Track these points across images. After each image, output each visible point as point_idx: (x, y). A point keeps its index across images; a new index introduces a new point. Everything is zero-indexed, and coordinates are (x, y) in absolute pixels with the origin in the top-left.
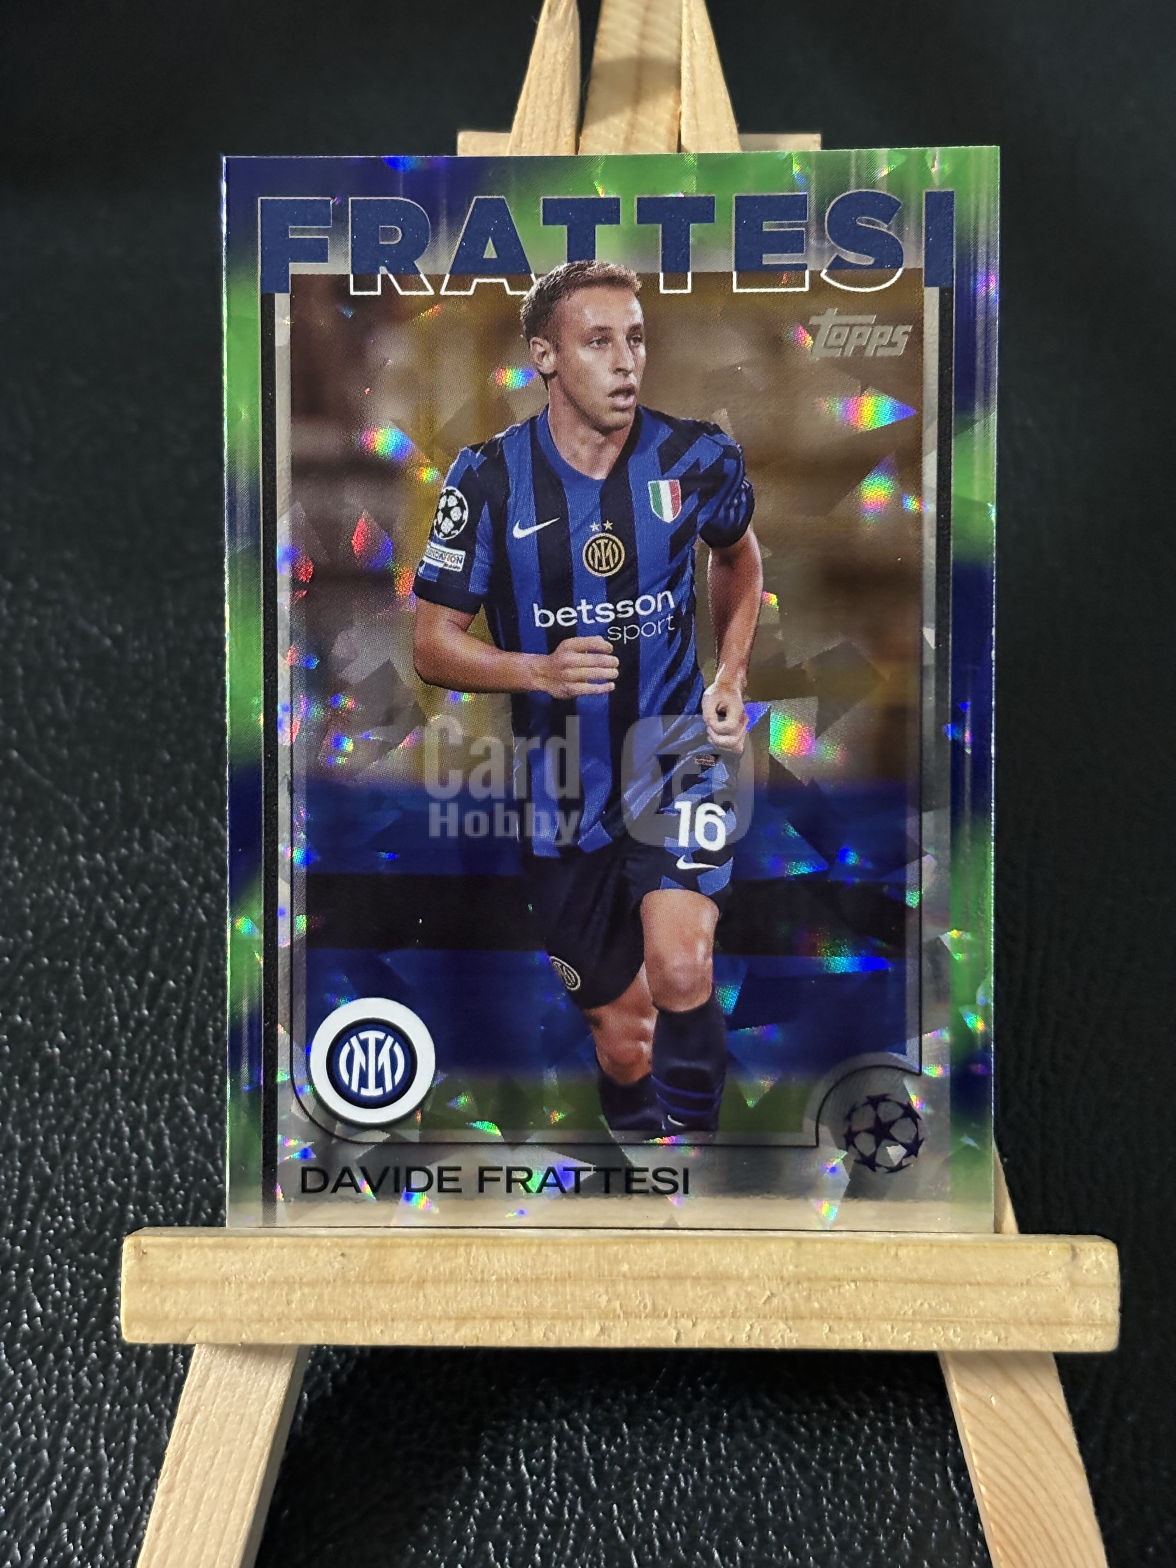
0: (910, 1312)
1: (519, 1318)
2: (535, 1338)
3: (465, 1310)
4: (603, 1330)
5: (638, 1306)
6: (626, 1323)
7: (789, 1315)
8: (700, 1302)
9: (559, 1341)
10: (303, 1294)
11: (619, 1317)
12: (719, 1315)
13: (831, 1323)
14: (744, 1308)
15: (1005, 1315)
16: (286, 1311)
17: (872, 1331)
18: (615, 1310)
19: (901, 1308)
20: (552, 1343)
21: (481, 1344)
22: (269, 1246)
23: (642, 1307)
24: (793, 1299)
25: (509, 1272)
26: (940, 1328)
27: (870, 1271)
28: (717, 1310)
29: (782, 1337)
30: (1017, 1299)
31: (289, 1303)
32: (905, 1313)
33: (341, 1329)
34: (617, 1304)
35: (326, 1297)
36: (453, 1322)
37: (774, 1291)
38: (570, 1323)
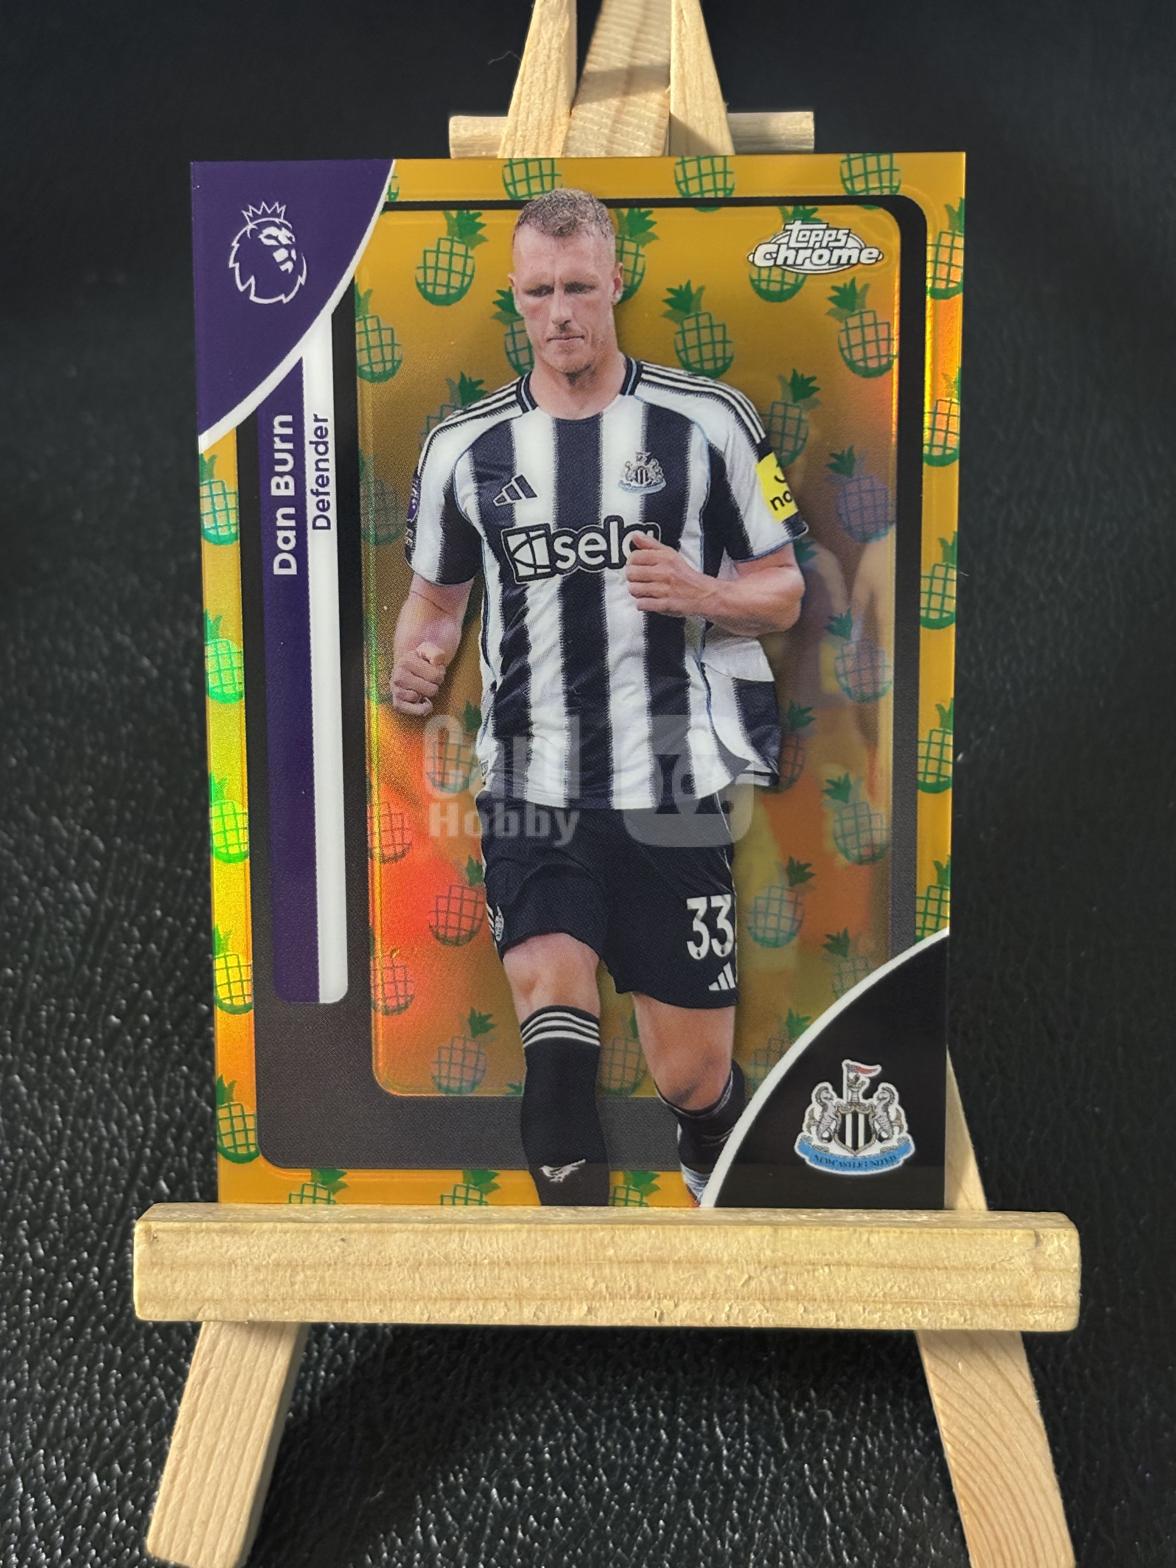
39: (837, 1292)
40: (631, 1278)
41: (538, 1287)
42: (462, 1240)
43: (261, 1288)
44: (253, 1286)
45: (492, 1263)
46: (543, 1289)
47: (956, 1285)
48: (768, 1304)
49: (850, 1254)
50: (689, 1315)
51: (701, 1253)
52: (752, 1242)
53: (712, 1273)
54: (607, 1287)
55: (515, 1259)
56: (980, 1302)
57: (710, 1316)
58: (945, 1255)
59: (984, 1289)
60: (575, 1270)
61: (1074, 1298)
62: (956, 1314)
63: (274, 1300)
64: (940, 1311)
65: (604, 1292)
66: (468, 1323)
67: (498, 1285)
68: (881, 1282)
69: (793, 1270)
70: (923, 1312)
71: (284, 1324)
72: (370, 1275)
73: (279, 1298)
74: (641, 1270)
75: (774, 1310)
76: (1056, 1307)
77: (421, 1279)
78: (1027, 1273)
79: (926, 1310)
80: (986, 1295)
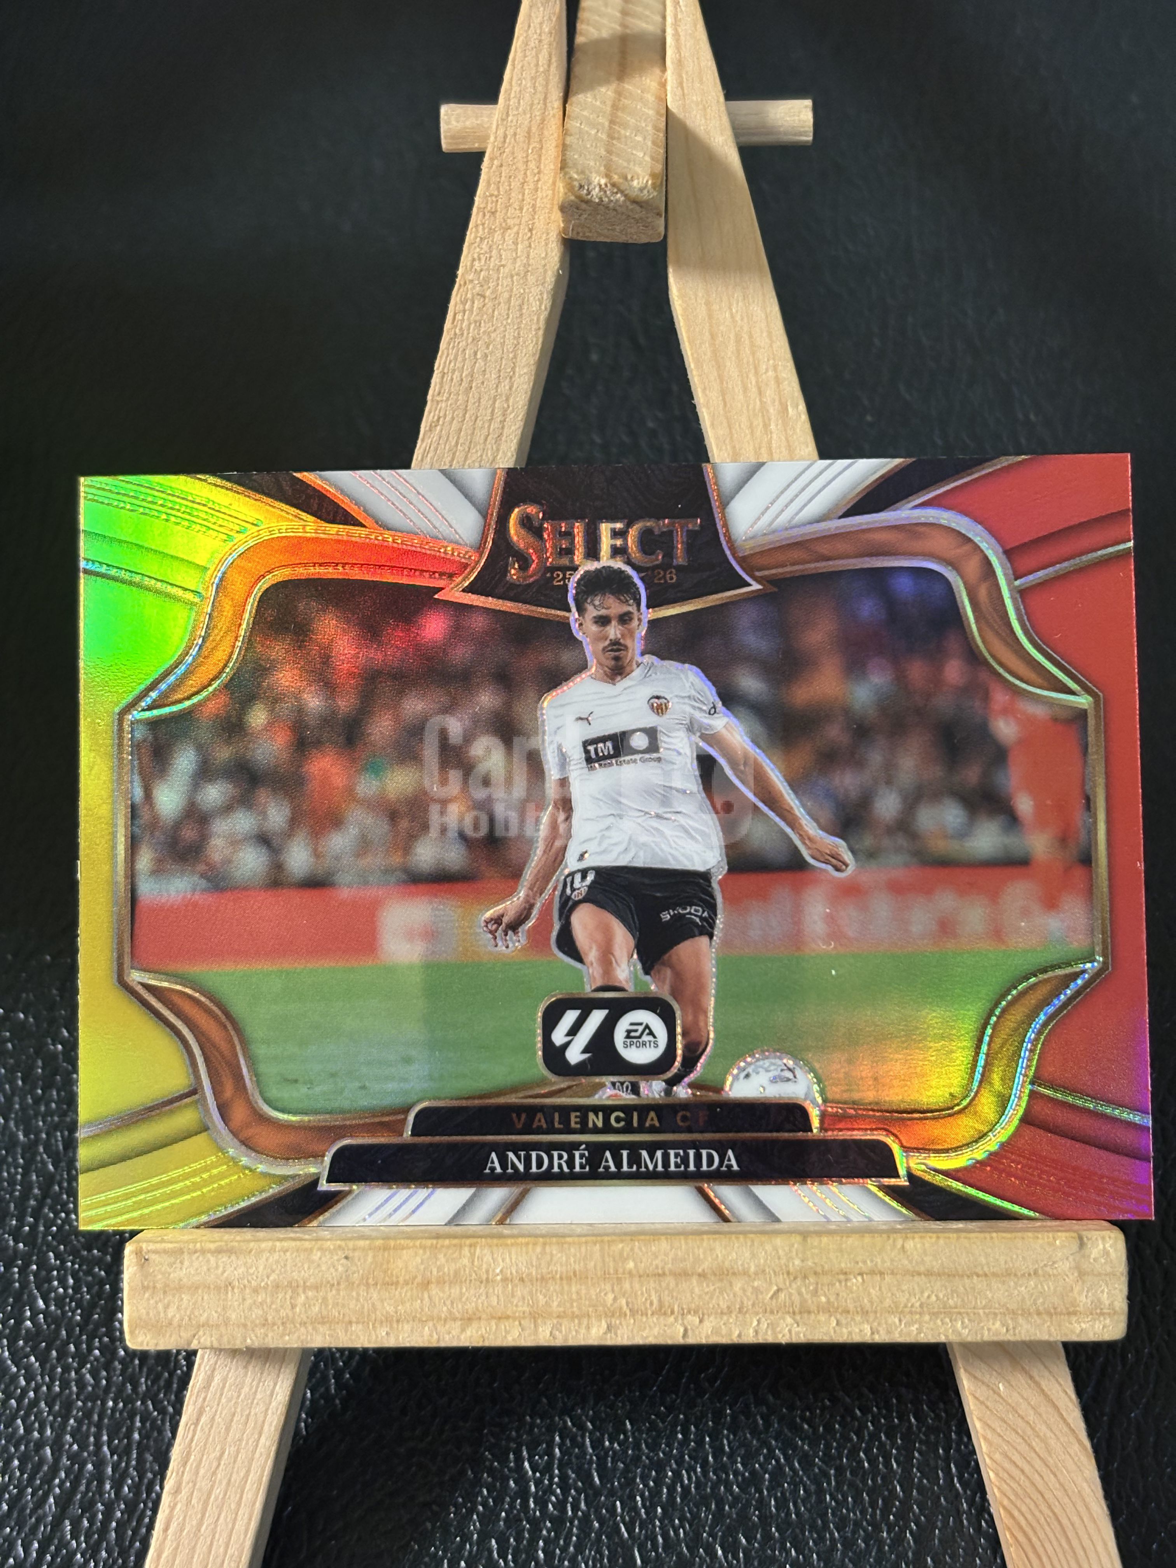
0: (918, 1304)
1: (524, 1318)
2: (541, 1337)
3: (470, 1312)
4: (609, 1328)
5: (644, 1303)
6: (632, 1321)
7: (797, 1310)
8: (707, 1298)
9: (566, 1340)
10: (307, 1298)
11: (626, 1315)
12: (725, 1311)
13: (838, 1316)
14: (750, 1303)
15: (1012, 1306)
16: (290, 1314)
17: (879, 1324)
18: (621, 1308)
19: (908, 1300)
20: (559, 1341)
21: (487, 1344)
22: (272, 1250)
23: (648, 1305)
24: (800, 1294)
25: (514, 1272)
26: (947, 1320)
27: (876, 1265)
28: (724, 1305)
29: (790, 1331)
30: (1024, 1289)
31: (293, 1307)
32: (912, 1306)
33: (346, 1332)
34: (624, 1302)
35: (330, 1301)
36: (459, 1323)
37: (781, 1286)
38: (576, 1321)
39: (871, 1302)
40: (653, 1293)
41: (555, 1304)
42: (473, 1255)
43: (260, 1312)
44: (250, 1309)
45: (505, 1280)
46: (559, 1306)
47: (997, 1293)
48: (798, 1317)
49: (883, 1261)
50: (716, 1331)
51: (727, 1264)
52: (780, 1252)
53: (738, 1286)
54: (627, 1305)
55: (530, 1274)
56: (1023, 1310)
57: (737, 1333)
58: (984, 1261)
59: (1027, 1297)
60: (593, 1285)
61: (1121, 1304)
62: (998, 1324)
63: (274, 1324)
64: (980, 1321)
65: (625, 1308)
66: (480, 1344)
67: (512, 1303)
68: (917, 1291)
69: (826, 1279)
70: (963, 1323)
71: (286, 1350)
72: (375, 1296)
73: (279, 1322)
74: (664, 1285)
75: (805, 1324)
76: (1102, 1314)
77: (430, 1298)
78: (1073, 1277)
79: (966, 1321)
80: (1028, 1303)
